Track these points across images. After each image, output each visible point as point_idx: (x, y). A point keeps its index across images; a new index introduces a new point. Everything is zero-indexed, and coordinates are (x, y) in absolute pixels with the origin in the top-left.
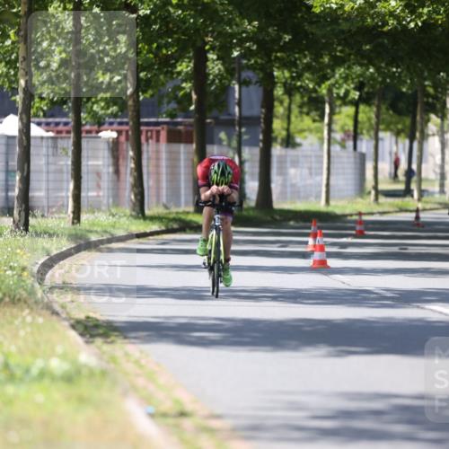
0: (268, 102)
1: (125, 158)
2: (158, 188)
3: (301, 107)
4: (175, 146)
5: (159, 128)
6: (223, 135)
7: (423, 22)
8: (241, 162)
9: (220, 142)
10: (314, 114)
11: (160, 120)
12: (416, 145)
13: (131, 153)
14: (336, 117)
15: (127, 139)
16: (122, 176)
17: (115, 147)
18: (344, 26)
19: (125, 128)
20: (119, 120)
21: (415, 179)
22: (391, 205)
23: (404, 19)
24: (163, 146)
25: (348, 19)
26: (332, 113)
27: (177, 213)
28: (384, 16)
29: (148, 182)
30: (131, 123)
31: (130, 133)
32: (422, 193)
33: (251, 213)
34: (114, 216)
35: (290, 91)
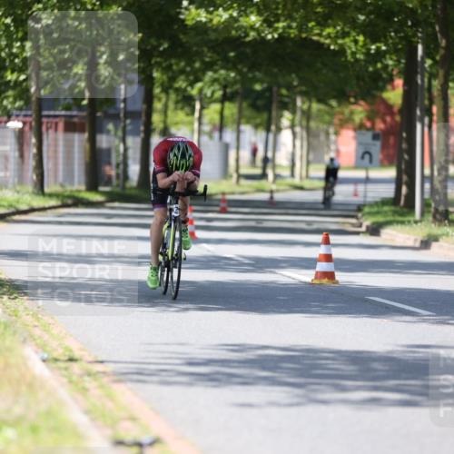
0: (149, 99)
1: (29, 145)
2: (56, 171)
3: (177, 102)
4: (70, 135)
5: (57, 120)
6: (111, 126)
7: (279, 35)
8: (126, 150)
9: (108, 132)
10: (187, 109)
11: (57, 113)
12: (271, 137)
13: (34, 140)
14: (205, 112)
15: (31, 128)
16: (26, 161)
17: (20, 135)
18: (213, 36)
19: (28, 119)
20: (24, 113)
21: (270, 165)
22: (250, 186)
23: (263, 32)
24: (61, 135)
25: (216, 30)
26: (202, 108)
27: (71, 191)
28: (246, 28)
29: (47, 165)
30: (34, 116)
31: (33, 124)
32: (277, 177)
33: (134, 192)
34: (18, 192)
35: (166, 90)
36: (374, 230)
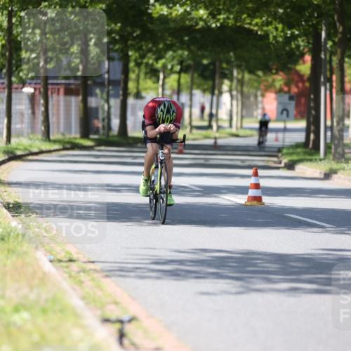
0: (126, 71)
1: (39, 104)
2: (58, 123)
3: (146, 74)
4: (69, 98)
5: (59, 87)
6: (98, 91)
7: (221, 24)
8: (109, 108)
9: (96, 95)
10: (154, 79)
11: (59, 81)
12: (215, 98)
13: (42, 101)
14: (167, 80)
15: (40, 92)
16: (37, 116)
17: (32, 98)
18: (172, 25)
19: (38, 86)
20: (35, 81)
21: (214, 119)
22: (199, 134)
23: (209, 22)
24: (62, 97)
25: (174, 20)
26: (165, 78)
27: (70, 138)
28: (197, 19)
29: (52, 119)
30: (42, 84)
31: (42, 90)
32: (219, 127)
33: (115, 139)
34: (31, 139)
35: (138, 65)
36: (290, 166)
